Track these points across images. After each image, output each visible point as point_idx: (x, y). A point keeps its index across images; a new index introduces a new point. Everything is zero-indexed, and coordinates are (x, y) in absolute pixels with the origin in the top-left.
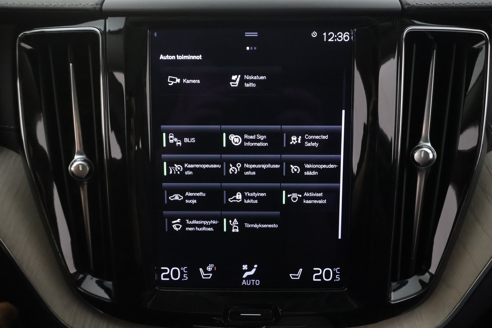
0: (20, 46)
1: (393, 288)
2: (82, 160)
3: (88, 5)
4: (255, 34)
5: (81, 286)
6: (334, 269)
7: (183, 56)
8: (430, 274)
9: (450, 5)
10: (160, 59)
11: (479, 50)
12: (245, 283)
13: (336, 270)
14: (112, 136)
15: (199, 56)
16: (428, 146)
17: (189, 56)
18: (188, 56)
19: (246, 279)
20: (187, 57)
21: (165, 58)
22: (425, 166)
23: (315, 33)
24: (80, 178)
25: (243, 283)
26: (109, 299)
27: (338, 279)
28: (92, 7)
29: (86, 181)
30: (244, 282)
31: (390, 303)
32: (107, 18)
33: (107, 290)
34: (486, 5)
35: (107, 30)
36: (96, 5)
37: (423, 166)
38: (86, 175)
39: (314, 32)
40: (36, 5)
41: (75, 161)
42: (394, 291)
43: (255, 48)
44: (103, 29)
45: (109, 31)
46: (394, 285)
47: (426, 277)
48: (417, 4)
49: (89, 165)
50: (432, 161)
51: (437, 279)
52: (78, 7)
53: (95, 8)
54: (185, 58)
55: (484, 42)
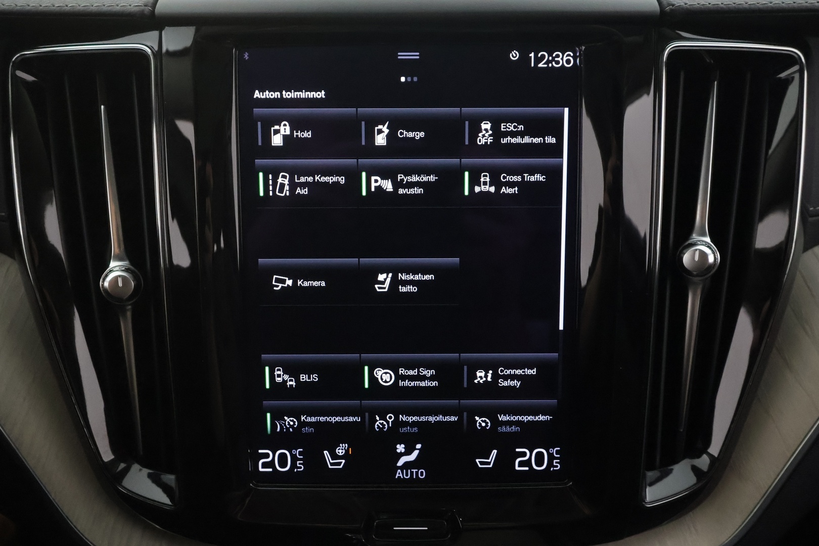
0: (14, 76)
1: (648, 481)
2: (123, 269)
3: (130, 6)
4: (414, 56)
5: (122, 482)
6: (551, 450)
7: (293, 93)
8: (710, 456)
9: (740, 6)
10: (255, 97)
11: (788, 81)
12: (401, 475)
13: (553, 452)
14: (174, 227)
15: (321, 92)
16: (705, 242)
17: (304, 93)
18: (302, 92)
19: (402, 468)
20: (300, 95)
21: (263, 95)
22: (702, 276)
23: (515, 53)
24: (120, 300)
25: (397, 475)
26: (170, 503)
27: (557, 466)
28: (137, 9)
29: (129, 305)
30: (399, 474)
31: (643, 505)
32: (164, 29)
33: (166, 489)
34: (799, 5)
35: (164, 50)
36: (145, 6)
37: (697, 276)
38: (129, 294)
39: (515, 51)
40: (41, 6)
41: (111, 271)
42: (651, 484)
43: (415, 79)
44: (156, 48)
45: (167, 51)
46: (651, 475)
47: (703, 462)
48: (686, 4)
49: (136, 278)
50: (714, 268)
51: (721, 464)
52: (114, 10)
53: (143, 11)
54: (297, 95)
55: (796, 68)
